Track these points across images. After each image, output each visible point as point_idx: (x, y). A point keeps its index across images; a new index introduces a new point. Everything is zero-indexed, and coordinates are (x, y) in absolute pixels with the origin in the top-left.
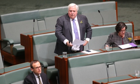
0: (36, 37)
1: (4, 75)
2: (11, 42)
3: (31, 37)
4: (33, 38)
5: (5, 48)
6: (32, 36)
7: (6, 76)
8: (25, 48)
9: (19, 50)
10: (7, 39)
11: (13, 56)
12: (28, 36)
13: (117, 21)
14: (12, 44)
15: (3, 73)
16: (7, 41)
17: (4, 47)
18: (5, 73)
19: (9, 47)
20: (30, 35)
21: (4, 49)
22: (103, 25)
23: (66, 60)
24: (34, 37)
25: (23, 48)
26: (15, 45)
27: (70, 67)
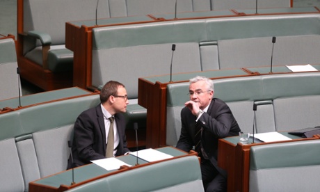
0: (100, 32)
1: (18, 112)
2: (46, 39)
3: (89, 32)
4: (93, 34)
5: (32, 52)
6: (91, 29)
7: (22, 114)
8: (74, 55)
9: (60, 59)
10: (35, 32)
11: (47, 71)
12: (83, 28)
13: (292, 6)
14: (48, 45)
15: (17, 107)
16: (36, 37)
17: (30, 50)
18: (20, 108)
19: (39, 51)
20: (88, 25)
21: (29, 55)
22: (257, 14)
23: (162, 88)
24: (97, 30)
25: (70, 55)
26: (52, 48)
27: (171, 105)
